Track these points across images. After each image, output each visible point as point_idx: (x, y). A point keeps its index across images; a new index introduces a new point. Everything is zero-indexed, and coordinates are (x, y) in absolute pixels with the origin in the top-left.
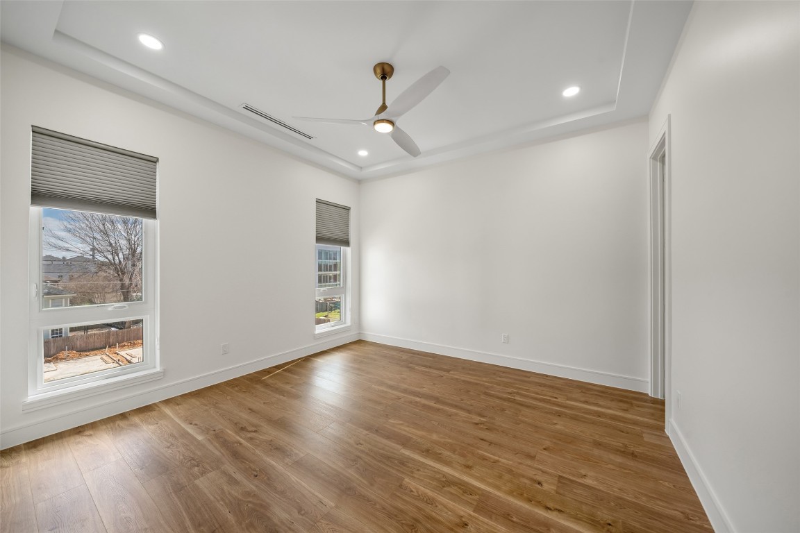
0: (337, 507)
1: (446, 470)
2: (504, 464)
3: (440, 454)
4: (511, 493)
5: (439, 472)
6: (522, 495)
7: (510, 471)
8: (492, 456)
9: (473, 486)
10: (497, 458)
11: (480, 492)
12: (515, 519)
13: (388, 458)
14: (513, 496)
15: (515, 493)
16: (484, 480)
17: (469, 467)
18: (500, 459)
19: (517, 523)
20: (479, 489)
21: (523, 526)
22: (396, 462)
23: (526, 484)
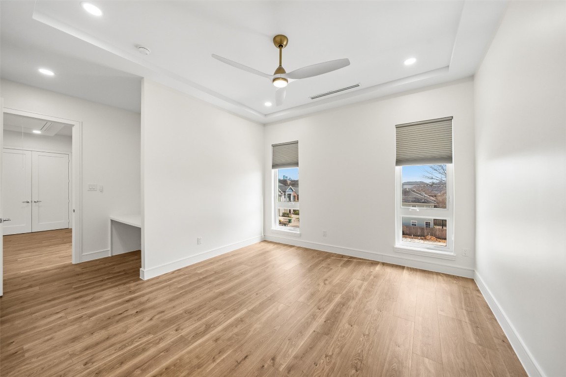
0: (214, 292)
1: (220, 328)
2: (209, 364)
3: (236, 327)
4: (180, 359)
5: (220, 324)
6: (175, 365)
7: (199, 366)
8: (222, 358)
9: (199, 339)
10: (218, 361)
11: (192, 341)
12: (162, 354)
13: (241, 305)
14: (177, 359)
15: (178, 361)
16: (200, 346)
17: (216, 340)
18: (215, 364)
19: (159, 354)
20: (195, 342)
21: (155, 356)
22: (236, 307)
23: (181, 373)
